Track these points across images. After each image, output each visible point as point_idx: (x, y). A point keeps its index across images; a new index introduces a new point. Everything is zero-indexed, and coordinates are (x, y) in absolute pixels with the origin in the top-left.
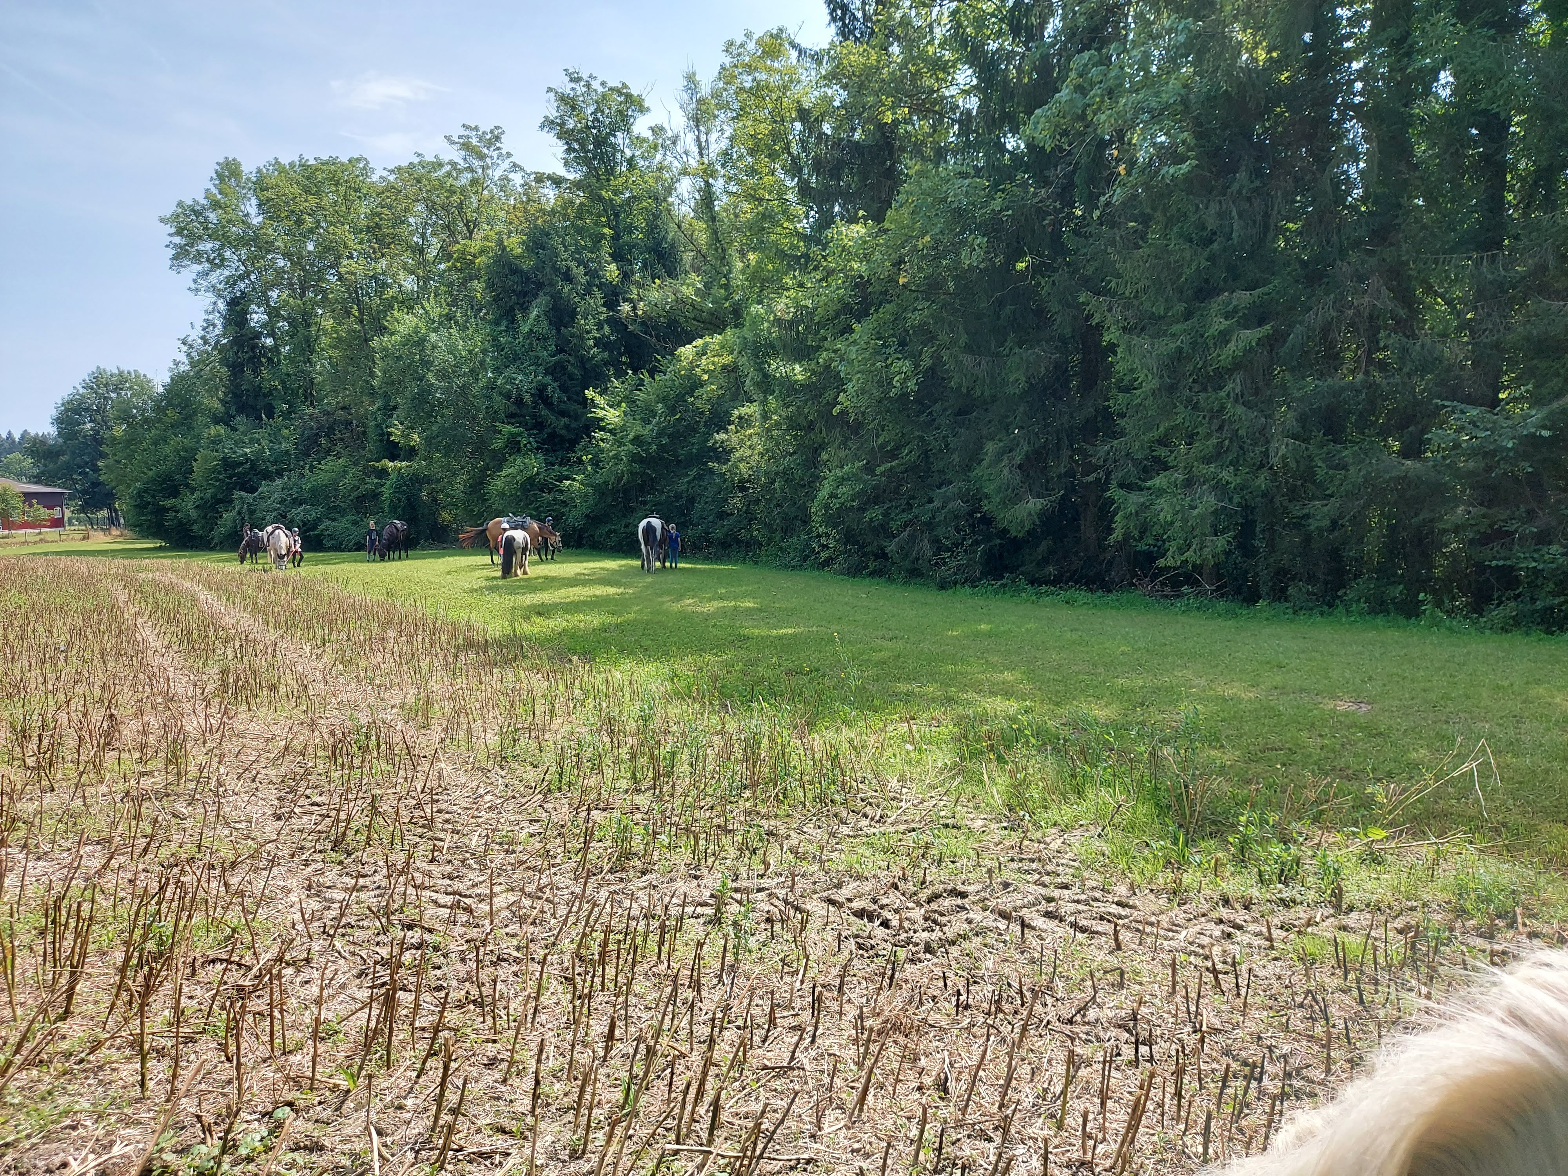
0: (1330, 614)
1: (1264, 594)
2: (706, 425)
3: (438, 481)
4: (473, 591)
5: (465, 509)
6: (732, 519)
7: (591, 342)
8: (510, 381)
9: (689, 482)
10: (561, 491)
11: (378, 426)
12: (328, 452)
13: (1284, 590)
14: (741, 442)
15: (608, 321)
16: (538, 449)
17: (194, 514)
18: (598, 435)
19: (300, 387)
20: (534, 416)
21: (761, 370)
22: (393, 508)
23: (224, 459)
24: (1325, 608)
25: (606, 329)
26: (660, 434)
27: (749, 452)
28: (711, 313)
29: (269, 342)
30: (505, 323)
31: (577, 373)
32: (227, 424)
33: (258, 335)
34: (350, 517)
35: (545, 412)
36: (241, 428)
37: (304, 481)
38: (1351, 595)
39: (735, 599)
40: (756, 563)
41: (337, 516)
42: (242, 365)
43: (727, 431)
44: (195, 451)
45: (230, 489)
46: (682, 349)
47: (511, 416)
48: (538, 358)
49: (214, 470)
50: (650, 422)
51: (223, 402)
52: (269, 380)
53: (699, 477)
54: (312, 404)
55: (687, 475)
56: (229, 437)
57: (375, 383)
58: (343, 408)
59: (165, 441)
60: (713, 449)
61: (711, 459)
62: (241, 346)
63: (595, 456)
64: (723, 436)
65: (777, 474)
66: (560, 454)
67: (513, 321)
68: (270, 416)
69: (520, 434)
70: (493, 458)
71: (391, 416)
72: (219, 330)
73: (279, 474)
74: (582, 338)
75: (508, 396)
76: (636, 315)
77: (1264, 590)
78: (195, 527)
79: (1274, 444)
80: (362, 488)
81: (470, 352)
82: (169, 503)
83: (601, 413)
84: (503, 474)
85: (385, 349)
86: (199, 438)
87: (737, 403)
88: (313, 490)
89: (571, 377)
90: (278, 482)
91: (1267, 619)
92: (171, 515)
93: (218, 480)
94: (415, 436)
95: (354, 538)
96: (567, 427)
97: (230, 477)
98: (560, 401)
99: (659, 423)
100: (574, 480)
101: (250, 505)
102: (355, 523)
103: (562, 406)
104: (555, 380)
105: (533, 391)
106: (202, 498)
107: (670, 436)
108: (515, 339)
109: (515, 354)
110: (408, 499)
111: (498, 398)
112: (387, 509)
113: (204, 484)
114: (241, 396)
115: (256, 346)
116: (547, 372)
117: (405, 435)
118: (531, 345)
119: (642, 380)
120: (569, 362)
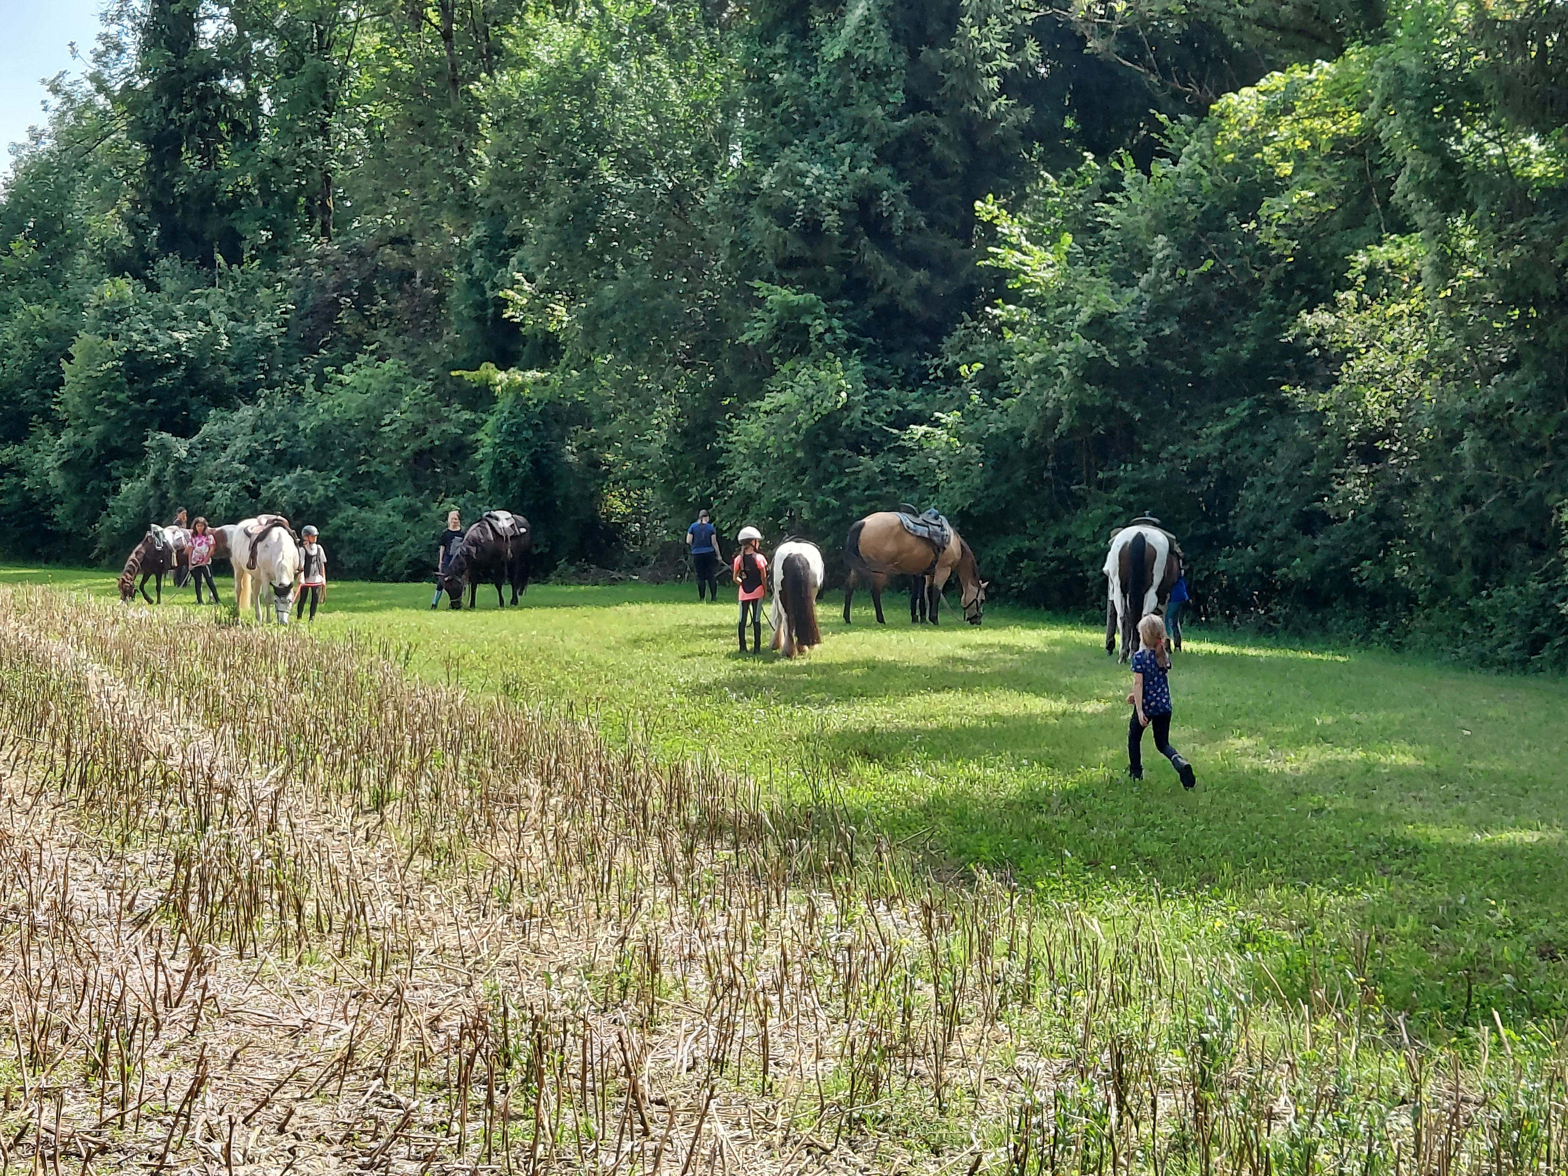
2: (1276, 289)
3: (605, 419)
4: (700, 690)
5: (669, 485)
6: (1338, 531)
7: (993, 83)
8: (793, 179)
9: (1227, 435)
10: (903, 452)
11: (475, 284)
12: (356, 345)
14: (1372, 338)
15: (1038, 30)
16: (850, 345)
17: (56, 480)
18: (1001, 312)
19: (299, 192)
20: (844, 264)
21: (1437, 150)
22: (501, 480)
23: (130, 356)
25: (1032, 47)
26: (1158, 312)
27: (1390, 361)
28: (1305, 7)
29: (238, 87)
30: (784, 37)
31: (955, 158)
32: (137, 275)
33: (214, 71)
34: (401, 500)
35: (871, 255)
36: (170, 285)
37: (302, 410)
39: (1363, 741)
40: (1398, 648)
41: (371, 494)
42: (176, 140)
43: (1333, 306)
44: (68, 335)
45: (141, 425)
46: (1231, 98)
47: (788, 264)
48: (860, 122)
49: (106, 382)
50: (1132, 282)
51: (133, 225)
52: (233, 174)
53: (1253, 423)
54: (325, 231)
55: (1222, 416)
56: (142, 306)
57: (477, 183)
58: (395, 241)
60: (1296, 351)
61: (1287, 376)
62: (177, 96)
63: (992, 364)
64: (1322, 318)
65: (1468, 418)
66: (903, 358)
67: (805, 32)
68: (234, 257)
69: (808, 309)
70: (740, 366)
71: (504, 262)
72: (131, 59)
73: (248, 393)
74: (970, 73)
75: (784, 215)
76: (1110, 14)
78: (59, 512)
80: (434, 431)
81: (697, 107)
83: (1010, 258)
84: (766, 405)
85: (504, 101)
86: (77, 305)
87: (1364, 233)
88: (322, 434)
89: (939, 169)
90: (247, 412)
92: (10, 481)
93: (115, 404)
94: (560, 310)
95: (408, 549)
96: (922, 292)
97: (141, 398)
98: (910, 229)
99: (1157, 283)
100: (937, 423)
101: (180, 462)
102: (411, 514)
103: (915, 241)
104: (900, 175)
105: (845, 204)
106: (77, 446)
107: (1183, 316)
108: (808, 76)
109: (807, 112)
110: (535, 460)
111: (760, 221)
112: (484, 484)
113: (84, 412)
114: (172, 209)
115: (207, 95)
116: (882, 157)
117: (538, 307)
118: (846, 89)
119: (1117, 176)
120: (935, 131)
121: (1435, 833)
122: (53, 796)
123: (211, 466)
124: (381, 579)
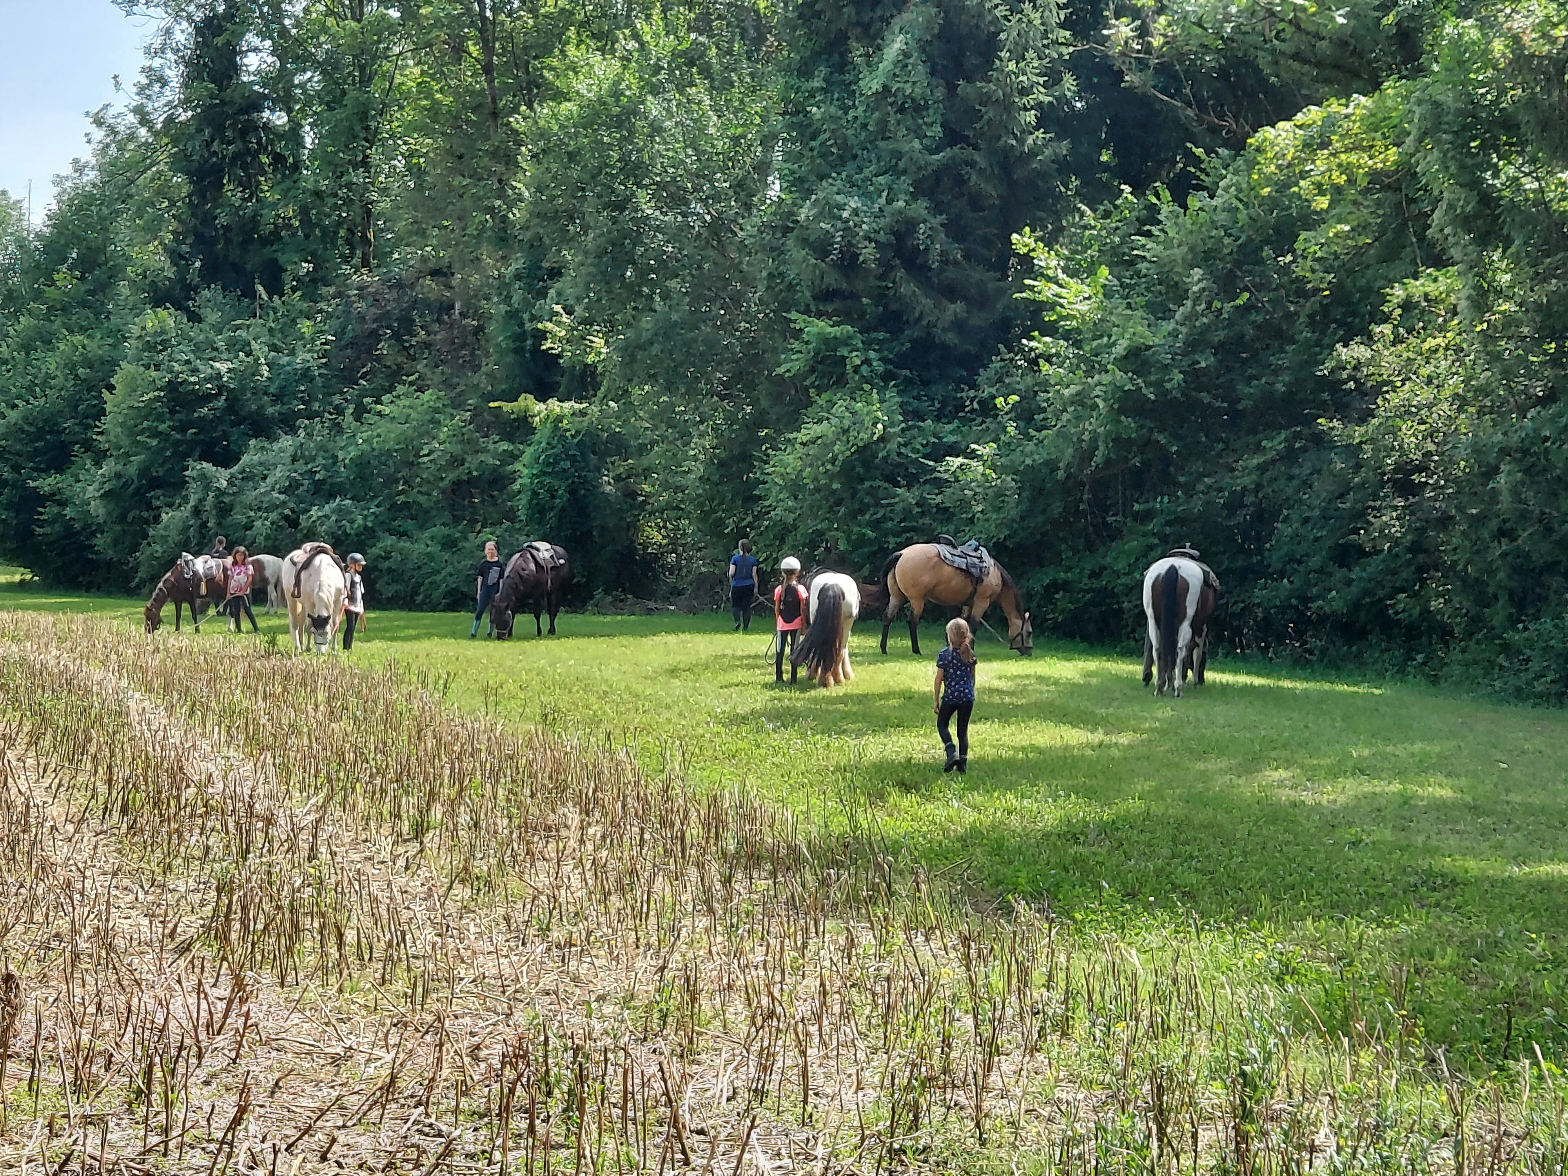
2: (1312, 323)
3: (642, 450)
4: (737, 720)
5: (705, 516)
6: (1375, 564)
7: (1031, 117)
8: (830, 211)
9: (1262, 468)
10: (940, 484)
11: (513, 315)
12: (395, 376)
14: (1407, 371)
15: (1075, 64)
16: (887, 377)
17: (98, 509)
18: (1039, 344)
19: (339, 224)
20: (881, 297)
21: (1475, 184)
22: (538, 511)
23: (172, 387)
25: (1069, 83)
26: (1194, 345)
27: (1426, 395)
28: (1342, 42)
29: (280, 119)
30: (822, 71)
31: (992, 191)
32: (178, 306)
33: (255, 104)
34: (439, 530)
35: (908, 288)
36: (212, 317)
37: (341, 441)
39: (1400, 773)
40: (1434, 680)
41: (409, 524)
42: (219, 172)
43: (1369, 339)
44: (110, 365)
45: (182, 456)
46: (1268, 132)
47: (825, 296)
48: (898, 155)
49: (148, 412)
50: (1168, 314)
51: (175, 256)
52: (274, 206)
53: (1291, 455)
54: (366, 263)
55: (1258, 449)
56: (183, 337)
57: (516, 215)
58: (435, 273)
59: (48, 342)
60: (1332, 384)
61: (1324, 409)
62: (219, 129)
63: (1029, 396)
64: (1358, 351)
65: (1505, 452)
66: (939, 390)
67: (843, 67)
68: (275, 288)
69: (845, 341)
70: (777, 398)
71: (543, 294)
72: (173, 92)
73: (289, 424)
74: (1007, 106)
75: (821, 248)
76: (1148, 49)
78: (100, 541)
80: (472, 462)
81: (736, 140)
82: (47, 483)
83: (1047, 291)
84: (802, 436)
85: (543, 134)
86: (119, 336)
87: (1399, 267)
88: (362, 465)
89: (976, 202)
90: (286, 442)
92: (51, 510)
93: (156, 434)
94: (599, 342)
95: (446, 579)
96: (958, 325)
97: (182, 428)
98: (945, 260)
99: (1192, 317)
100: (972, 455)
101: (221, 493)
102: (449, 544)
103: (951, 273)
104: (937, 208)
105: (882, 237)
106: (118, 476)
107: (1219, 349)
108: (846, 109)
109: (844, 146)
110: (572, 492)
111: (797, 253)
112: (522, 514)
113: (125, 442)
114: (214, 241)
115: (251, 127)
116: (919, 190)
117: (578, 340)
118: (883, 124)
119: (1154, 210)
120: (972, 164)
121: (1472, 865)
122: (95, 823)
123: (251, 496)
124: (420, 608)
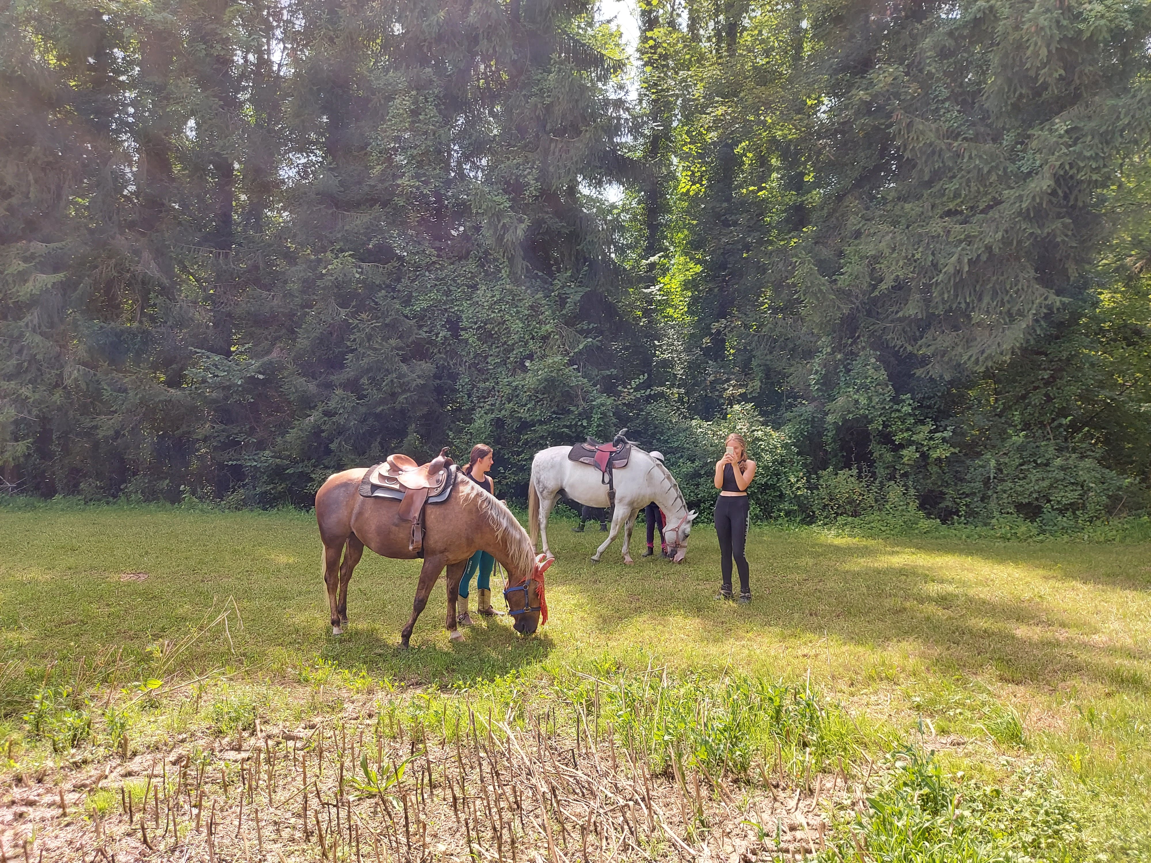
0: (115, 503)
1: (59, 489)
13: (76, 485)
24: (111, 499)
38: (131, 488)
77: (59, 486)
79: (68, 369)
91: (62, 510)
